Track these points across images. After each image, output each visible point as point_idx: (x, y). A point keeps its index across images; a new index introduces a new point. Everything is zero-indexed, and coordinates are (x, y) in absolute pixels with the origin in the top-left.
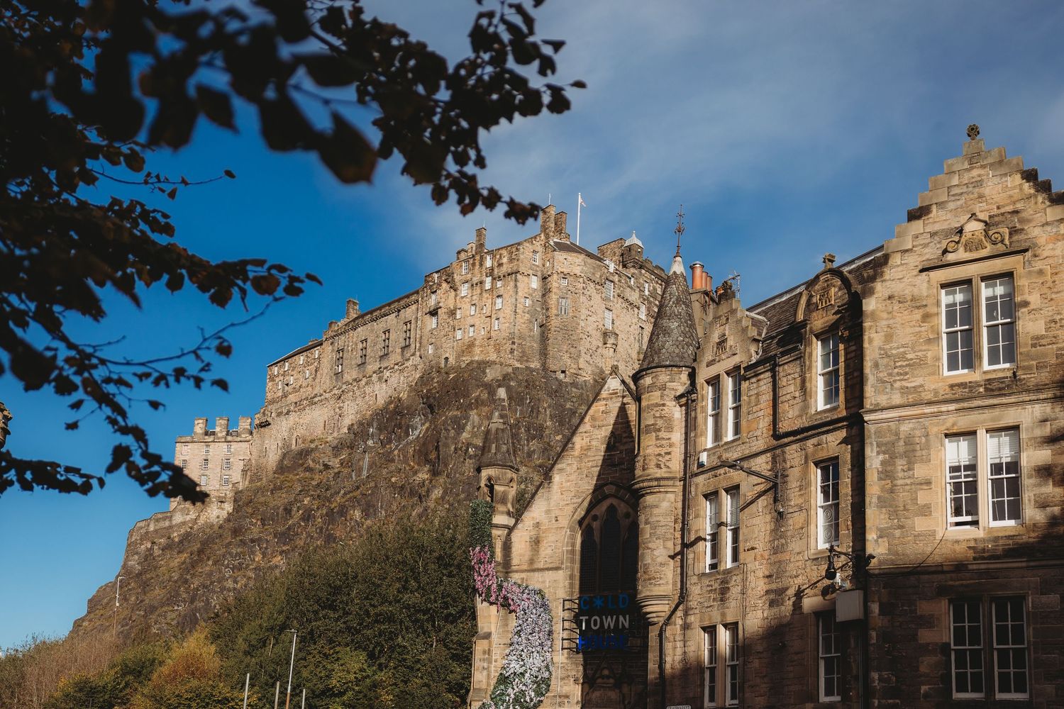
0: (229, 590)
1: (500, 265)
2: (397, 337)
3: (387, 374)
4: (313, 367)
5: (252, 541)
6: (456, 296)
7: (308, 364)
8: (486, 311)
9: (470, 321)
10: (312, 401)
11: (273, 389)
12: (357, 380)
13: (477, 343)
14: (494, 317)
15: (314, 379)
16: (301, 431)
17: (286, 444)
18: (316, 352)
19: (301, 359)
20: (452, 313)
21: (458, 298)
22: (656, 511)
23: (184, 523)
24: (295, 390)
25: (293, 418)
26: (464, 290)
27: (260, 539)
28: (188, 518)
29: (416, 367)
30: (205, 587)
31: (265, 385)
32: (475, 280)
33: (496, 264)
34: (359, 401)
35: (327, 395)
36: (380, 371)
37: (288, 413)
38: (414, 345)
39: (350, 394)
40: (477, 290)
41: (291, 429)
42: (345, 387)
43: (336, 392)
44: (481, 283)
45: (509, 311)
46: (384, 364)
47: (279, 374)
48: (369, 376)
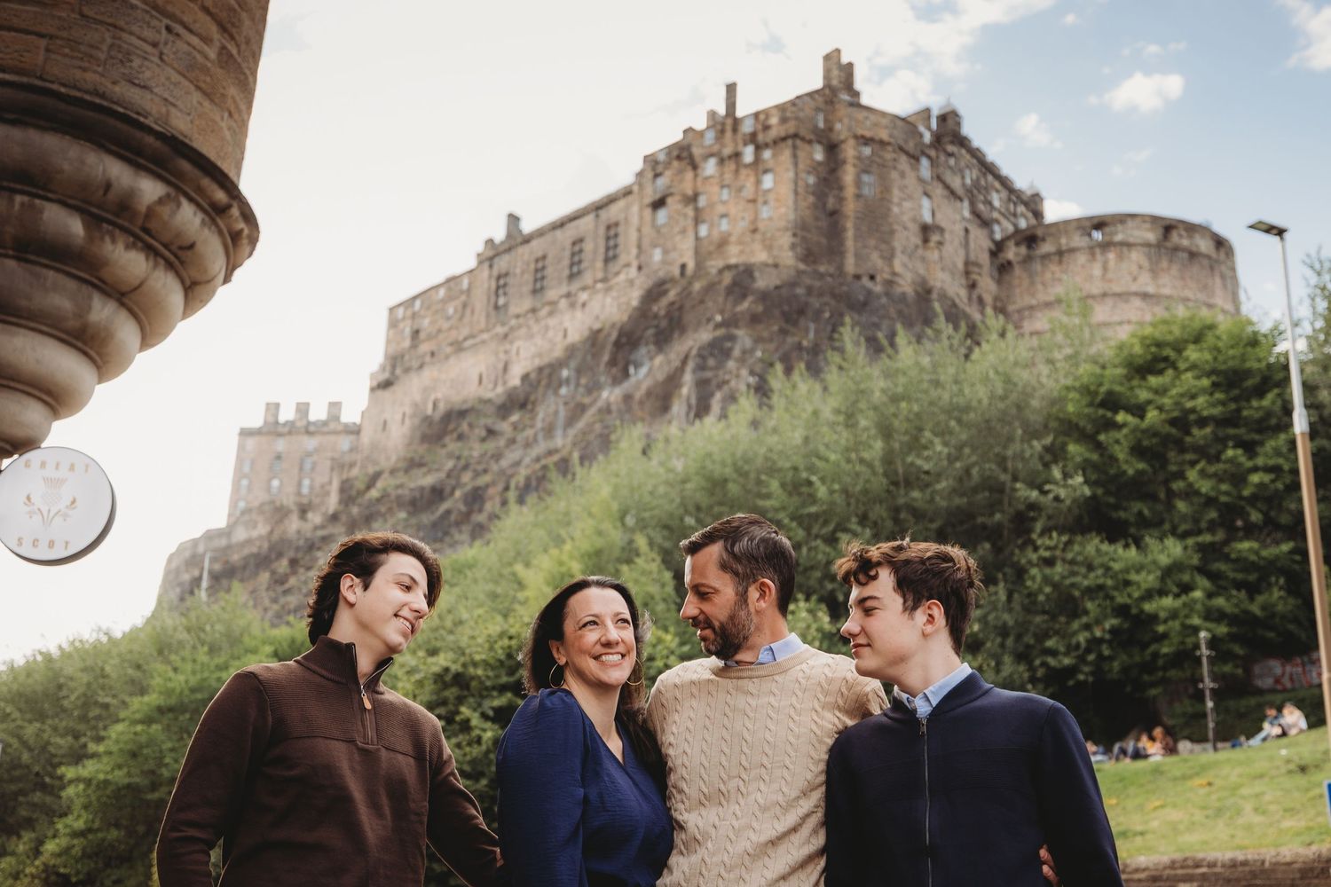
1: (765, 129)
2: (593, 248)
3: (583, 297)
4: (458, 303)
6: (696, 176)
7: (449, 300)
8: (749, 191)
9: (721, 209)
10: (458, 347)
11: (394, 340)
12: (534, 310)
13: (733, 239)
14: (760, 200)
15: (461, 318)
16: (440, 392)
17: (417, 408)
18: (464, 282)
19: (440, 294)
20: (693, 199)
21: (699, 179)
23: (249, 542)
24: (431, 336)
25: (428, 374)
26: (709, 168)
28: (255, 534)
29: (631, 282)
32: (727, 151)
33: (760, 127)
34: (539, 341)
35: (485, 336)
36: (568, 295)
37: (421, 367)
38: (628, 253)
39: (523, 331)
40: (731, 166)
41: (426, 391)
42: (513, 322)
43: (500, 330)
44: (737, 155)
45: (786, 191)
46: (576, 285)
47: (404, 318)
48: (553, 303)
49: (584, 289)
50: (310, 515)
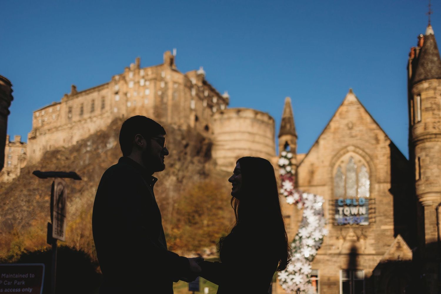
0: (24, 211)
1: (147, 75)
2: (98, 104)
3: (94, 119)
4: (56, 114)
5: (34, 189)
7: (53, 112)
9: (134, 99)
10: (57, 129)
11: (36, 123)
12: (80, 121)
13: (137, 109)
14: (145, 98)
15: (57, 120)
16: (52, 143)
17: (45, 147)
18: (58, 107)
19: (50, 110)
20: (126, 94)
21: (128, 88)
22: (432, 150)
24: (48, 124)
25: (48, 136)
26: (131, 85)
27: (38, 189)
29: (108, 117)
30: (11, 209)
31: (32, 120)
32: (136, 80)
33: (145, 74)
34: (81, 131)
35: (65, 127)
36: (90, 118)
37: (45, 134)
38: (107, 108)
39: (76, 127)
40: (137, 85)
41: (47, 141)
42: (74, 124)
43: (69, 126)
44: (139, 82)
45: (152, 96)
46: (93, 115)
47: (39, 116)
48: (86, 120)
49: (95, 116)
50: (11, 175)
